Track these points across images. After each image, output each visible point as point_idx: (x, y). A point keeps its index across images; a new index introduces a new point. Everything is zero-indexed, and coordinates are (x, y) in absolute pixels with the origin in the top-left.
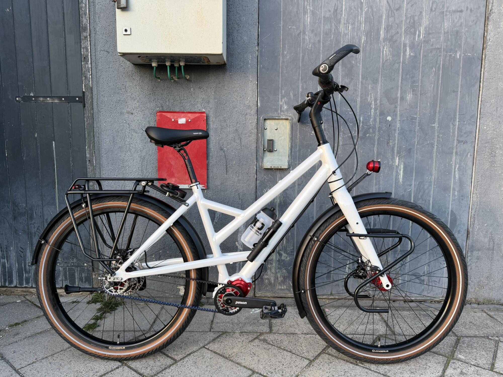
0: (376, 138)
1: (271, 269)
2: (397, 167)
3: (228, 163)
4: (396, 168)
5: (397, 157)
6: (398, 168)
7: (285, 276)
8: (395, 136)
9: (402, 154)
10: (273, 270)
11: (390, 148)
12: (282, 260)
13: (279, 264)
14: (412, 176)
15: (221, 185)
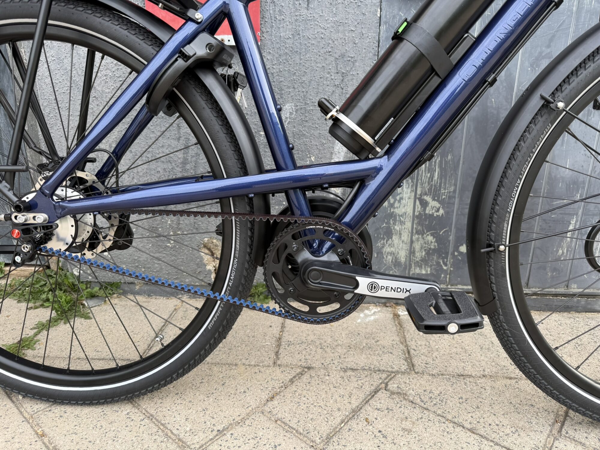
1: (400, 234)
7: (430, 249)
10: (406, 237)
12: (426, 214)
13: (419, 224)
15: (294, 37)
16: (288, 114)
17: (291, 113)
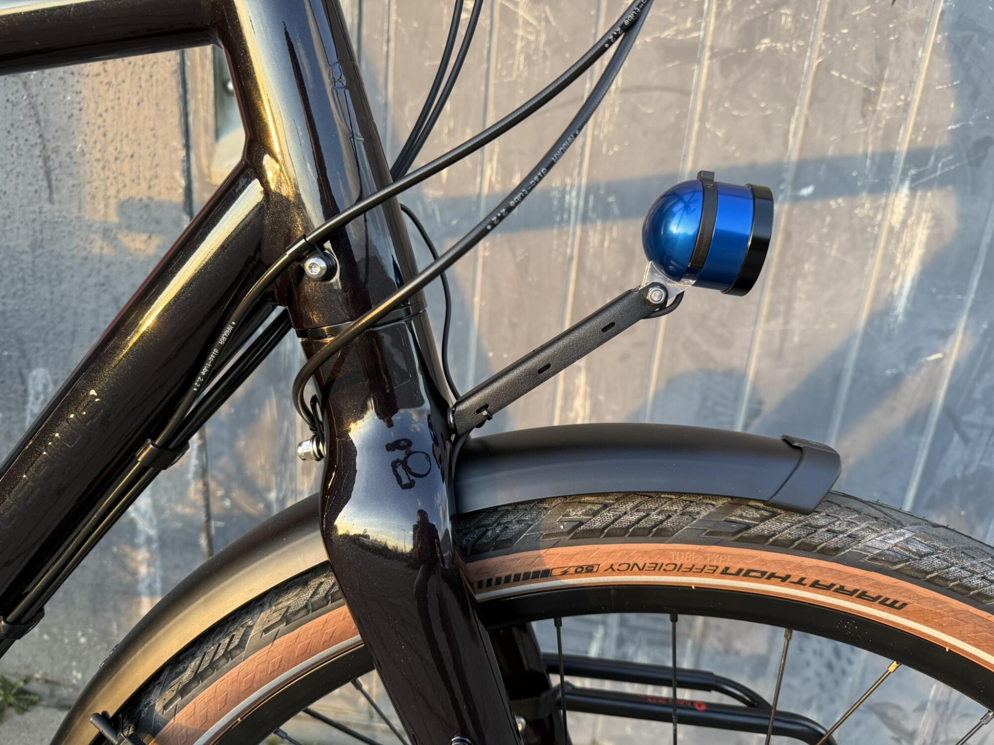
0: (812, 62)
2: (895, 235)
3: (51, 145)
4: (888, 242)
5: (902, 181)
6: (899, 240)
8: (915, 64)
9: (935, 168)
11: (877, 128)
14: (963, 291)
15: (33, 251)
16: (40, 388)
17: (45, 386)
